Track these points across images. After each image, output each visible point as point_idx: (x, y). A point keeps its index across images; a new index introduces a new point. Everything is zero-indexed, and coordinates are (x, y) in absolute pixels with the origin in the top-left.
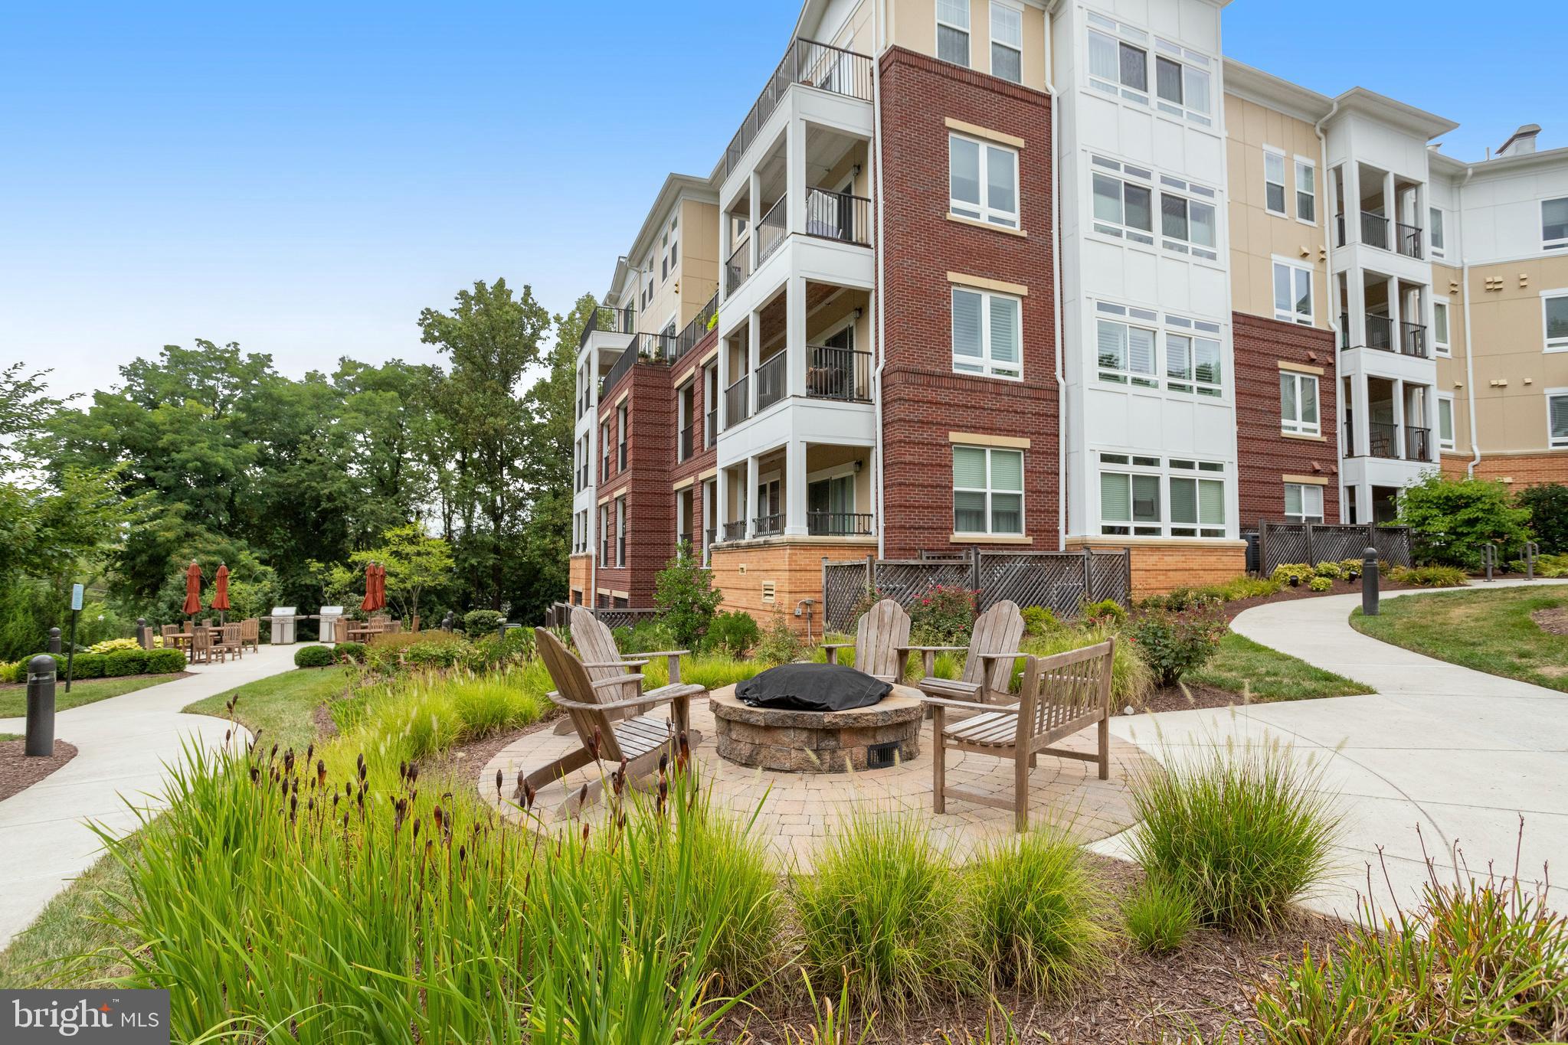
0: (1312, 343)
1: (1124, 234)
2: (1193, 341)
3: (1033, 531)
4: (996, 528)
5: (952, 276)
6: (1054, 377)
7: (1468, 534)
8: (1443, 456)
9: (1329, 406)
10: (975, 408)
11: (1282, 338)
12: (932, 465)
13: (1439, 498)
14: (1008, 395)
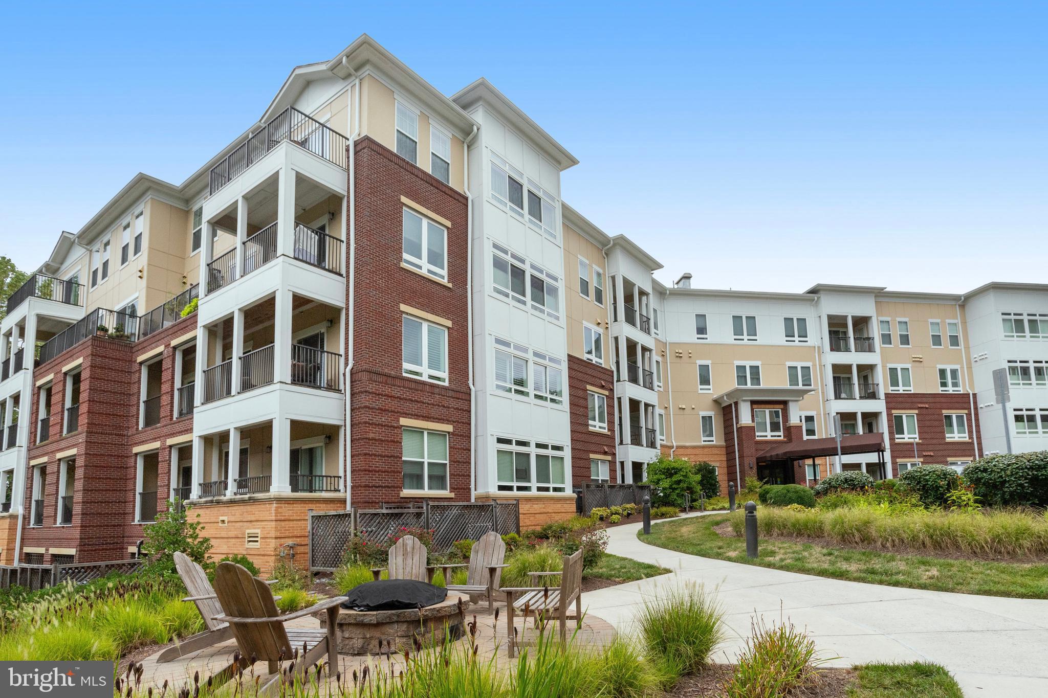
0: (603, 376)
1: (510, 296)
2: (548, 368)
3: (454, 489)
4: (430, 488)
5: (403, 307)
6: (468, 385)
7: (677, 488)
8: (662, 446)
9: (611, 414)
10: (417, 402)
11: (589, 371)
12: (388, 441)
13: (664, 469)
14: (439, 394)
